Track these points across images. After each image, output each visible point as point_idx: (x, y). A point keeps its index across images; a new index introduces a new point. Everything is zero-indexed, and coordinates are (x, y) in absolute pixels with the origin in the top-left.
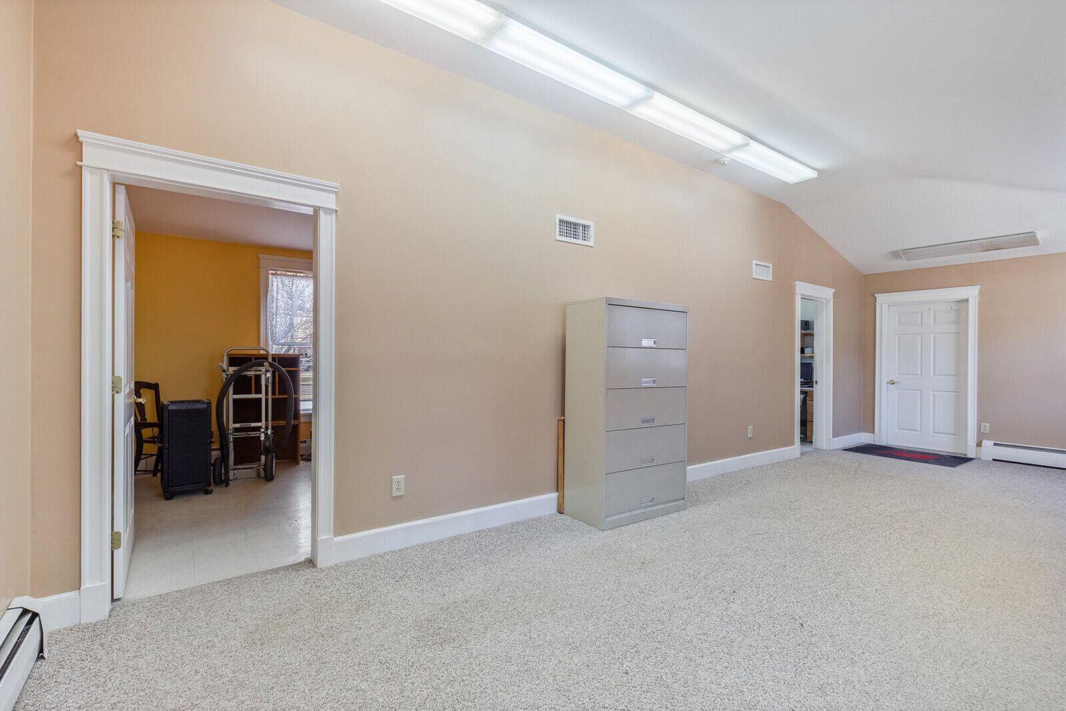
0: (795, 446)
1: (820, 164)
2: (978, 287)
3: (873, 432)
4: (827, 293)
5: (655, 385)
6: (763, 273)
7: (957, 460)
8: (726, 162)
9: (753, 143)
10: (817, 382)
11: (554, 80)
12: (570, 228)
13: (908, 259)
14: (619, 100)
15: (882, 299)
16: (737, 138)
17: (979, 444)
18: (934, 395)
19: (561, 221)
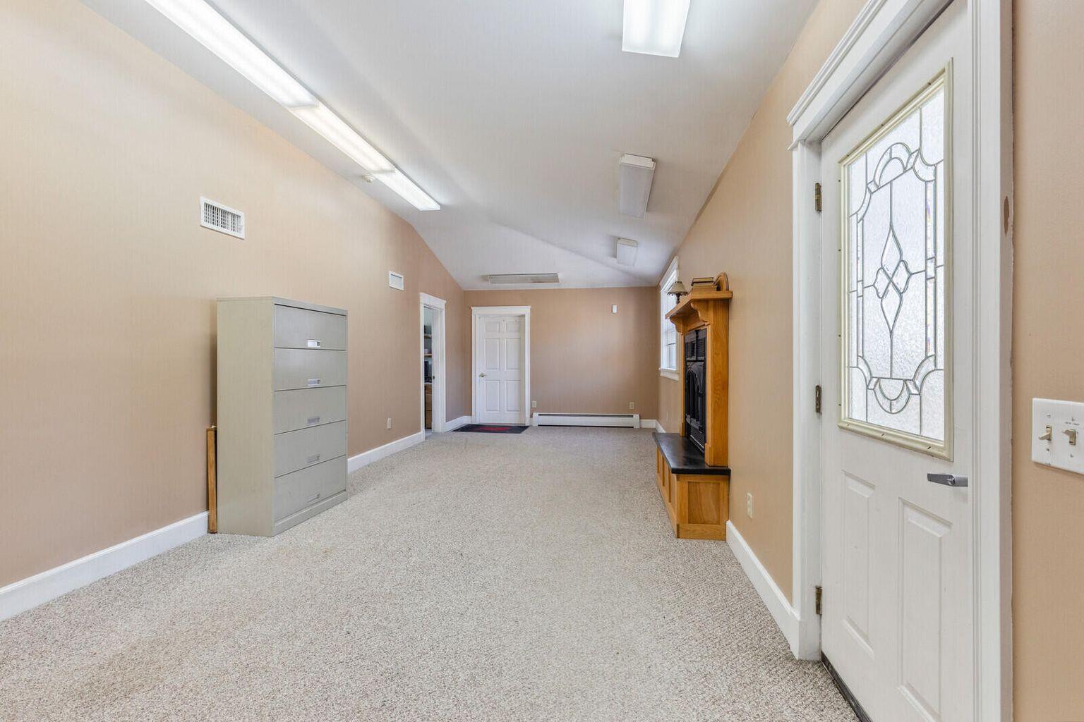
0: (422, 432)
1: (443, 200)
2: (529, 307)
3: (471, 415)
4: (440, 304)
5: (318, 385)
6: (397, 283)
7: (520, 429)
8: (371, 180)
9: (397, 171)
10: (434, 378)
11: (222, 60)
12: (218, 215)
13: (493, 282)
14: (284, 98)
15: (476, 311)
16: (386, 165)
17: (531, 416)
18: (507, 383)
19: (206, 205)
